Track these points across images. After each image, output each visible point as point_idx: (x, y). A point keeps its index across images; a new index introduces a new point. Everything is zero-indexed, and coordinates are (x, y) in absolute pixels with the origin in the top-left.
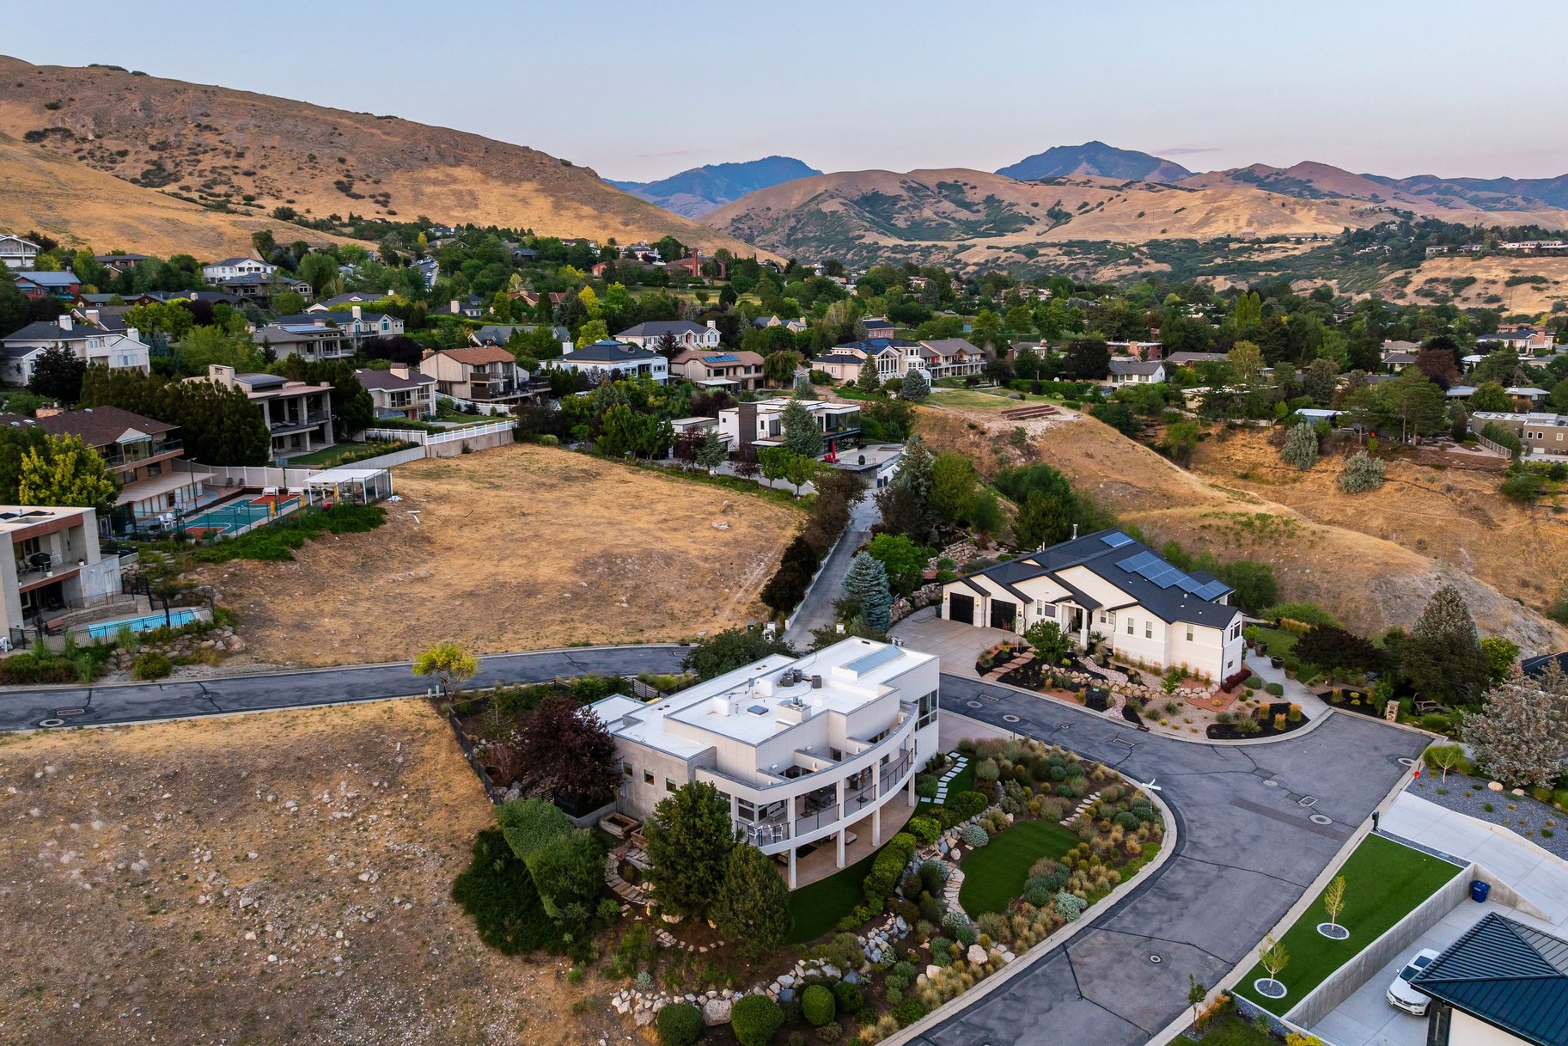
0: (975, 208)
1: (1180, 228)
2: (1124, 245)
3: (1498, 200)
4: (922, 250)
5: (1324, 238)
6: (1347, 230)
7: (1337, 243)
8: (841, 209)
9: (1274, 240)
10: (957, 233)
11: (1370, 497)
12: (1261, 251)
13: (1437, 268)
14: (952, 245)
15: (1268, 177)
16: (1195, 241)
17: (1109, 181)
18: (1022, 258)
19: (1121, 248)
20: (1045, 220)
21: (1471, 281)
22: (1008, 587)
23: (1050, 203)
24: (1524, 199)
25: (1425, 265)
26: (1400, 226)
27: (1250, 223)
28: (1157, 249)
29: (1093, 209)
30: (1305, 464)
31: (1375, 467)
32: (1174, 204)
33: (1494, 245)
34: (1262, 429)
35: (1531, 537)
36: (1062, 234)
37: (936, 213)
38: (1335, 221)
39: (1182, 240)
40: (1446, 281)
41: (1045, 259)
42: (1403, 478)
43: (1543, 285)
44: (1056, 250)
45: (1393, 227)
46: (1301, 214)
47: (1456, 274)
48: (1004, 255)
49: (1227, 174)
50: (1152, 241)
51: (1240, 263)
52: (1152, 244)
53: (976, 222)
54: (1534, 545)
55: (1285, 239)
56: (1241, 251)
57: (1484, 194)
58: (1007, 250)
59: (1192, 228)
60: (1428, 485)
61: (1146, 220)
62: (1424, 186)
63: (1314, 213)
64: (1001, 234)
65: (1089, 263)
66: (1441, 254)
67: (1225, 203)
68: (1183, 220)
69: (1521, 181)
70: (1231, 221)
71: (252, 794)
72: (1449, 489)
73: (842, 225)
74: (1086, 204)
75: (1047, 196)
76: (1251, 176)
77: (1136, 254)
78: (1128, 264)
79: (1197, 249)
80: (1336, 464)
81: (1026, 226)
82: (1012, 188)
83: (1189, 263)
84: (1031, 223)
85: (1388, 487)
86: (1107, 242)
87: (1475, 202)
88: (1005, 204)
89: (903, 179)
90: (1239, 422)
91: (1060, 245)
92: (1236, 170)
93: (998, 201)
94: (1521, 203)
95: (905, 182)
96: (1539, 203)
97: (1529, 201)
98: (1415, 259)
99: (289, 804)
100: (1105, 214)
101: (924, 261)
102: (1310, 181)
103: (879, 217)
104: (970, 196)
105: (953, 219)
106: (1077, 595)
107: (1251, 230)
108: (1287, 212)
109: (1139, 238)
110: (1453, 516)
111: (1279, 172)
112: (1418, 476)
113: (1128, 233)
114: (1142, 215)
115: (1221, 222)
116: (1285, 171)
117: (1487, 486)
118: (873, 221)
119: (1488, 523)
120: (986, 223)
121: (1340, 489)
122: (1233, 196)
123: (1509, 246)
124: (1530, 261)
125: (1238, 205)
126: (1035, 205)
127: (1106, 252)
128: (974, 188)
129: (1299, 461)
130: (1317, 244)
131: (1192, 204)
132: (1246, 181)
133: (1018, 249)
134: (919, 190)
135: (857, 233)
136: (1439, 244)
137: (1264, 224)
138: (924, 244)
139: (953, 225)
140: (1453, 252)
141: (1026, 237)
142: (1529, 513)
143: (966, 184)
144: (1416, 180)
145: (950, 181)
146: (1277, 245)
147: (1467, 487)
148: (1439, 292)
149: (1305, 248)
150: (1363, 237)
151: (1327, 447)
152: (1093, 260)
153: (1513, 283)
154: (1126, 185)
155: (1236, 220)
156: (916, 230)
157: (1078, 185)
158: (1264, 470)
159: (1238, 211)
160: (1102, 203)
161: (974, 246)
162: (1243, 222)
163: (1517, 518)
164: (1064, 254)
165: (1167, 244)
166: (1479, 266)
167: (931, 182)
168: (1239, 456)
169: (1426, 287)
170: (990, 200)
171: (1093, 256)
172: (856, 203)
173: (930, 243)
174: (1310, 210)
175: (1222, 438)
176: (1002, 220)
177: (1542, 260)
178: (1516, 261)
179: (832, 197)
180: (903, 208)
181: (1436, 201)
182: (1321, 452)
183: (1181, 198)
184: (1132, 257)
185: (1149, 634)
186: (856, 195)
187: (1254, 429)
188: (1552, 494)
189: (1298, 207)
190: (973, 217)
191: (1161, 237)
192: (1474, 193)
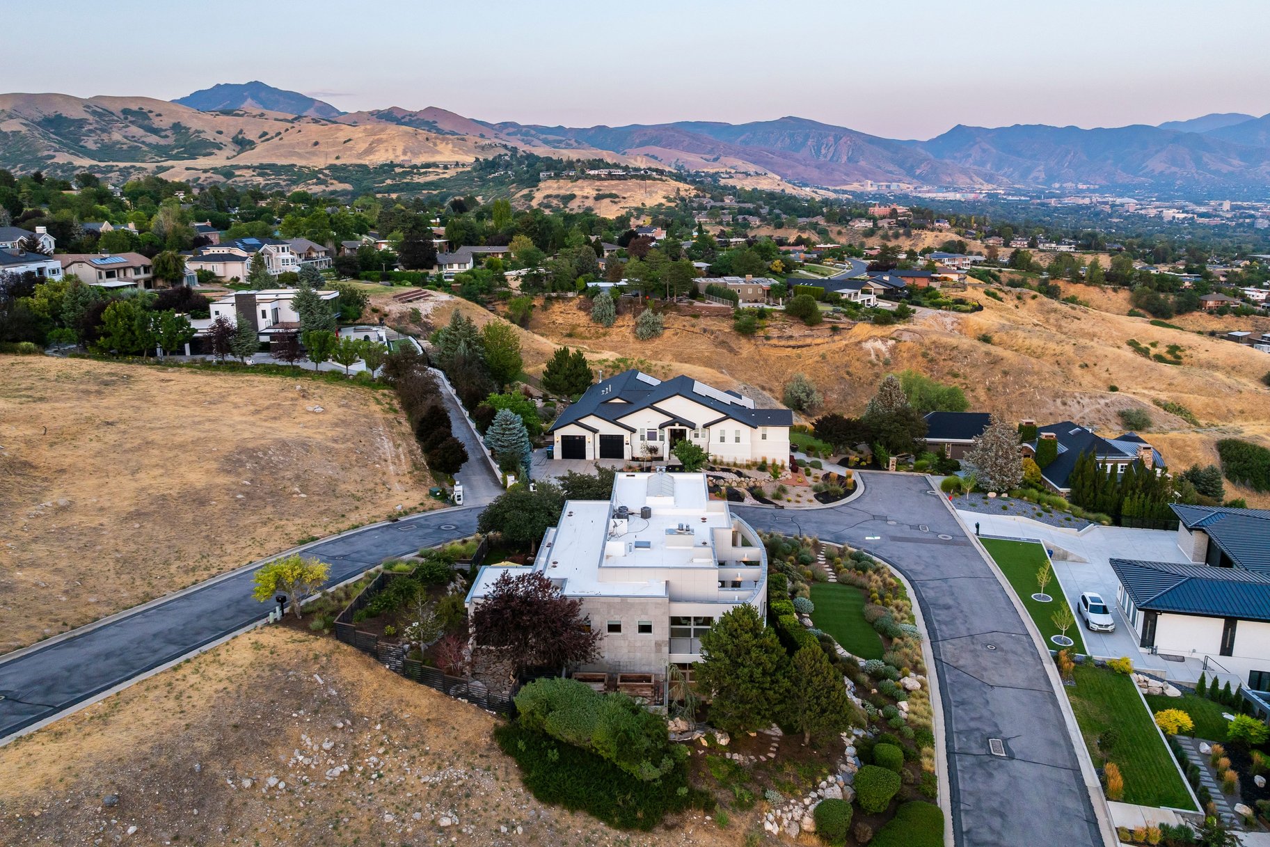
0: (163, 134)
1: (350, 155)
2: (308, 168)
3: (560, 142)
4: (120, 170)
5: (463, 165)
6: (477, 159)
7: (475, 169)
8: (24, 130)
9: (428, 166)
10: (150, 155)
11: (657, 341)
12: (420, 174)
13: (550, 187)
14: (150, 166)
15: (404, 118)
16: (365, 166)
17: (281, 115)
18: (221, 179)
19: (306, 171)
20: (232, 146)
21: (573, 197)
22: (614, 422)
23: (234, 132)
24: (576, 141)
25: (541, 185)
26: (511, 157)
27: (405, 153)
28: (338, 172)
29: (272, 138)
30: (609, 322)
31: (658, 320)
32: (342, 136)
33: (583, 172)
34: (571, 299)
35: (758, 357)
36: (248, 158)
37: (126, 137)
38: (466, 153)
39: (356, 165)
40: (557, 196)
41: (242, 179)
42: (676, 326)
43: (617, 200)
44: (250, 172)
45: (507, 158)
46: (441, 146)
47: (562, 192)
48: (203, 176)
49: (372, 113)
50: (331, 165)
51: (407, 183)
52: (332, 168)
53: (166, 146)
54: (761, 362)
55: (435, 165)
56: (405, 174)
57: (551, 137)
58: (205, 171)
59: (360, 156)
60: (692, 329)
61: (320, 148)
62: (511, 130)
63: (450, 146)
64: (193, 157)
65: (283, 183)
66: (550, 177)
67: (383, 136)
68: (351, 149)
69: (571, 129)
70: (390, 151)
71: (224, 786)
72: (705, 331)
73: (28, 146)
74: (265, 134)
75: (230, 125)
76: (391, 116)
77: (320, 176)
78: (316, 184)
79: (369, 173)
80: (628, 321)
81: (216, 151)
82: (197, 118)
83: (365, 183)
84: (220, 149)
85: (668, 333)
86: (294, 165)
87: (546, 142)
88: (192, 131)
89: (87, 104)
90: (554, 295)
91: (254, 168)
92: (379, 111)
93: (185, 128)
94: (575, 144)
95: (89, 107)
96: (586, 145)
97: (579, 143)
98: (534, 182)
99: (272, 781)
100: (285, 141)
101: (125, 180)
102: (436, 122)
103: (66, 138)
104: (157, 123)
105: (143, 143)
106: (676, 419)
107: (406, 158)
108: (431, 145)
109: (319, 163)
110: (712, 348)
111: (411, 114)
112: (685, 323)
113: (308, 159)
114: (316, 144)
115: (383, 151)
116: (416, 114)
117: (726, 326)
118: (60, 143)
119: (731, 350)
120: (176, 147)
121: (637, 338)
122: (388, 131)
123: (592, 172)
124: (606, 183)
125: (394, 138)
126: (220, 133)
127: (294, 173)
128: (160, 115)
129: (603, 320)
130: (460, 170)
131: (356, 136)
132: (387, 120)
133: (216, 170)
134: (104, 115)
135: (46, 153)
136: (547, 170)
137: (415, 154)
138: (122, 165)
139: (145, 148)
140: (558, 176)
141: (219, 160)
142: (753, 341)
143: (150, 112)
144: (505, 125)
145: (134, 107)
146: (430, 170)
147: (714, 328)
148: (553, 204)
149: (450, 173)
150: (492, 165)
151: (621, 308)
152: (285, 180)
153: (598, 198)
154: (296, 119)
155: (394, 150)
156: (107, 151)
157: (255, 117)
158: (582, 329)
159: (395, 142)
160: (280, 133)
161: (173, 167)
162: (399, 152)
163: (747, 346)
164: (259, 175)
165: (344, 168)
166: (576, 186)
167: (116, 108)
168: (560, 320)
169: (545, 201)
170: (177, 127)
171: (283, 177)
172: (39, 124)
173: (128, 164)
174: (447, 144)
175: (545, 308)
176: (194, 147)
177: (613, 182)
178: (598, 183)
179: (11, 117)
180: (90, 131)
181: (523, 140)
182: (618, 312)
183: (345, 132)
184: (319, 179)
185: (737, 440)
186: (38, 117)
187: (565, 299)
188: (762, 328)
189: (438, 142)
190: (162, 142)
191: (338, 162)
192: (544, 136)
